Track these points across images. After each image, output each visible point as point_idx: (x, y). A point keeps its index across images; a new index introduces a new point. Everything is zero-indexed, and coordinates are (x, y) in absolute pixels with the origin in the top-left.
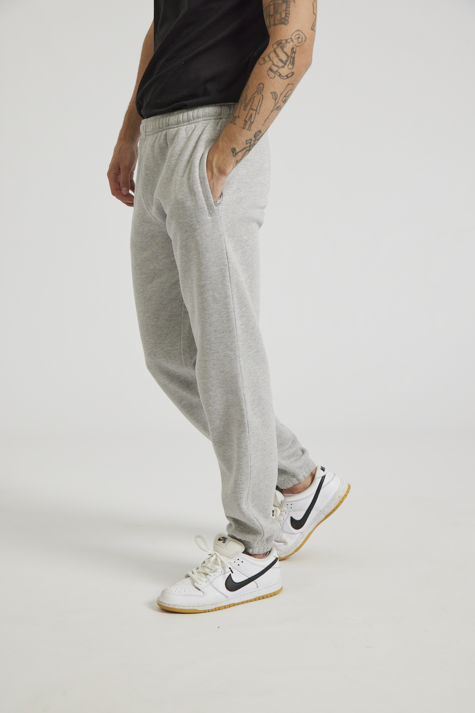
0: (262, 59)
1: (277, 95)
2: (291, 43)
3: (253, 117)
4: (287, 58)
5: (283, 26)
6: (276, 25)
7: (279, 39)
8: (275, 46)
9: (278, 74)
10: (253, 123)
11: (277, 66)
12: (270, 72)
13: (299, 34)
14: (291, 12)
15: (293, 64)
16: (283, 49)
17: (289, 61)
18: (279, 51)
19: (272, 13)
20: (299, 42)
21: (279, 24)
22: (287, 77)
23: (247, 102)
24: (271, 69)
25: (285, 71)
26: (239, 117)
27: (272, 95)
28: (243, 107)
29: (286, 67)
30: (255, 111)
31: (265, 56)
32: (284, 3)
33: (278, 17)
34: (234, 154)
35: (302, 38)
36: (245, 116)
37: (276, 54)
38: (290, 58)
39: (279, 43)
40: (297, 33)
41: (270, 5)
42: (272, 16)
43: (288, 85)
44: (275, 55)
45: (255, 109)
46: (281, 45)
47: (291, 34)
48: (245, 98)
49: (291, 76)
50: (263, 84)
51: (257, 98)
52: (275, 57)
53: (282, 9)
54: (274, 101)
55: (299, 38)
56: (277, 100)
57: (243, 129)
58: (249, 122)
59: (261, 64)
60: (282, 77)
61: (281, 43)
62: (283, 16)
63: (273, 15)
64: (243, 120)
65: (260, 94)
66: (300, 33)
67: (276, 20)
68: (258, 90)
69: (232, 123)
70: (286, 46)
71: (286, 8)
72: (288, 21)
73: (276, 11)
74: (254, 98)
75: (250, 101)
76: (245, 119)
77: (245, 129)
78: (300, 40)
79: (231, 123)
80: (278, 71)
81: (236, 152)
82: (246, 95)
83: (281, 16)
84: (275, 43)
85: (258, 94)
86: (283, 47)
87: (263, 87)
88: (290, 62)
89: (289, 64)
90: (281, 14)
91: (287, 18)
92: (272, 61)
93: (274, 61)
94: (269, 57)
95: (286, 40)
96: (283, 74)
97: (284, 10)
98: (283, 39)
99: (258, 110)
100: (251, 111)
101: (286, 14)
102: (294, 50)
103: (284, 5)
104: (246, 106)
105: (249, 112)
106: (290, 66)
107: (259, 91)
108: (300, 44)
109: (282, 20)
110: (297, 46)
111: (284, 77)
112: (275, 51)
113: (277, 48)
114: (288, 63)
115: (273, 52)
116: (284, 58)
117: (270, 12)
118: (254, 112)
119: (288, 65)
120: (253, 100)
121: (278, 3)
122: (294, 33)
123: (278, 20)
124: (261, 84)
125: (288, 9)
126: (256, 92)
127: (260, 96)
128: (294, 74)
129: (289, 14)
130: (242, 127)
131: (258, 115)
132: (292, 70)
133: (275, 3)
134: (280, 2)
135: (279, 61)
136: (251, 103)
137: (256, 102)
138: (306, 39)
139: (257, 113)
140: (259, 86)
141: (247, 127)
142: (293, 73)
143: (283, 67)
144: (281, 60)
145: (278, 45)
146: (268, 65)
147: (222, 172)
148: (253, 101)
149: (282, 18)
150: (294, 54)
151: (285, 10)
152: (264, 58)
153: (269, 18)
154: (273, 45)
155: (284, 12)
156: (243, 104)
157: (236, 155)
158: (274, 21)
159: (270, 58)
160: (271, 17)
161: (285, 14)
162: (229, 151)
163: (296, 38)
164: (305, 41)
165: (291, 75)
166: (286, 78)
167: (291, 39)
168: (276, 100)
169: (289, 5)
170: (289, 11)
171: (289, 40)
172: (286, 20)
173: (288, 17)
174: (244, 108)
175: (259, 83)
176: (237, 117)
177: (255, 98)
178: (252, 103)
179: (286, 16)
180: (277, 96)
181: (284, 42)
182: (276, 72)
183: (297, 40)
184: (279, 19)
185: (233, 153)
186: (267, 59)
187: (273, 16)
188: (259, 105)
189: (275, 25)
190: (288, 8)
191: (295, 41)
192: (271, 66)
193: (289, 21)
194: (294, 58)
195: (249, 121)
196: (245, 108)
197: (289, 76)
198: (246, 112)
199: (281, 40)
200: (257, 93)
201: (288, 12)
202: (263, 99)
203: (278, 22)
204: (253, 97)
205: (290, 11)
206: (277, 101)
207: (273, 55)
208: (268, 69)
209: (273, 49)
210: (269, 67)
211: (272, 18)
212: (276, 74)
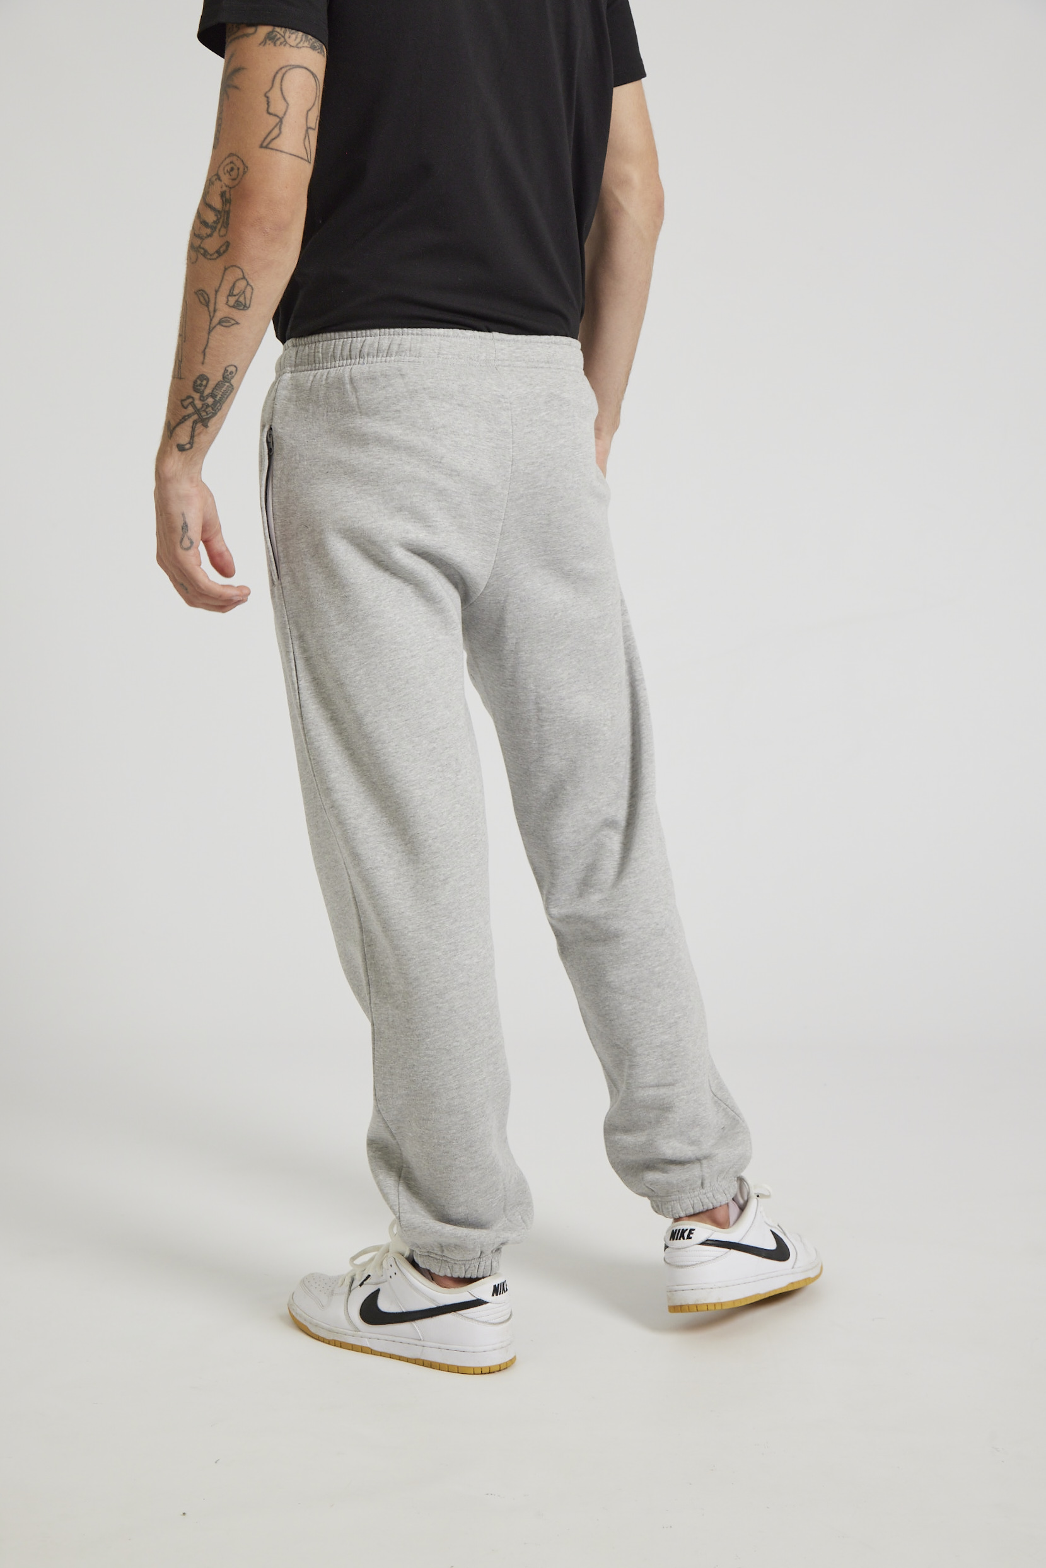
1: (207, 295)
2: (219, 181)
4: (216, 215)
9: (202, 251)
13: (232, 162)
15: (228, 226)
17: (221, 220)
20: (233, 177)
22: (219, 253)
25: (214, 243)
29: (216, 234)
35: (239, 170)
38: (222, 214)
40: (228, 160)
43: (226, 269)
47: (219, 164)
49: (224, 252)
54: (206, 308)
55: (233, 170)
60: (209, 257)
66: (234, 159)
78: (235, 174)
80: (202, 244)
88: (223, 222)
89: (221, 228)
96: (211, 250)
102: (228, 196)
106: (223, 231)
108: (236, 182)
110: (230, 188)
111: (212, 255)
114: (219, 226)
116: (211, 214)
119: (219, 231)
122: (224, 161)
128: (231, 246)
132: (227, 240)
138: (246, 170)
142: (228, 243)
143: (210, 236)
150: (228, 205)
163: (226, 170)
164: (244, 173)
165: (224, 248)
166: (217, 257)
167: (219, 173)
168: (207, 305)
171: (215, 177)
180: (209, 298)
182: (199, 247)
183: (227, 175)
191: (225, 178)
194: (229, 214)
197: (222, 250)
206: (211, 309)
212: (199, 251)
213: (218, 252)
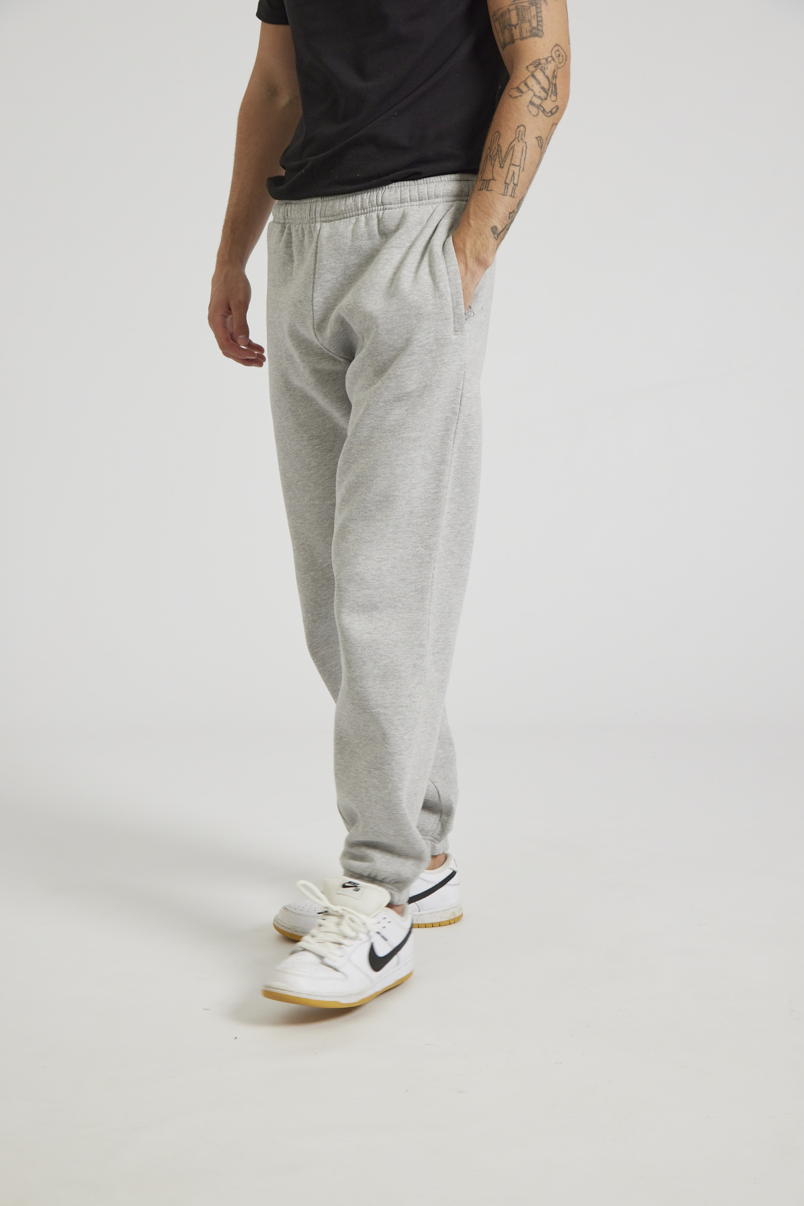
0: (516, 90)
2: (553, 62)
3: (516, 176)
4: (549, 85)
5: (537, 39)
6: (526, 38)
7: (535, 58)
8: (532, 68)
9: (542, 109)
10: (517, 185)
11: (539, 97)
12: (531, 107)
14: (544, 19)
15: (556, 94)
16: (544, 73)
17: (551, 88)
18: (539, 75)
19: (514, 20)
20: (560, 61)
21: (530, 36)
23: (503, 156)
24: (531, 103)
25: (548, 105)
26: (494, 179)
27: (538, 141)
28: (497, 164)
29: (549, 98)
30: (519, 167)
31: (520, 85)
32: (532, 6)
33: (526, 26)
34: (496, 236)
35: (563, 56)
36: (505, 177)
37: (536, 79)
38: (551, 84)
39: (537, 63)
40: (556, 49)
41: (509, 11)
42: (515, 26)
43: (553, 125)
44: (535, 81)
45: (519, 164)
46: (540, 66)
47: (550, 51)
48: (498, 150)
49: (555, 112)
50: (524, 126)
51: (519, 147)
52: (535, 84)
53: (531, 14)
54: (540, 150)
55: (559, 55)
56: (543, 148)
57: (504, 195)
58: (512, 185)
59: (516, 97)
60: (546, 114)
61: (540, 64)
62: (534, 24)
63: (517, 24)
64: (503, 182)
65: (521, 141)
66: (559, 49)
67: (524, 31)
68: (518, 135)
69: (484, 191)
70: (547, 68)
71: (537, 13)
72: (542, 31)
73: (521, 19)
74: (513, 147)
75: (507, 153)
76: (505, 181)
77: (506, 195)
78: (561, 58)
79: (481, 190)
80: (542, 105)
81: (498, 232)
82: (499, 145)
83: (531, 25)
84: (531, 64)
85: (519, 141)
86: (544, 68)
87: (525, 131)
88: (552, 91)
89: (551, 94)
90: (529, 21)
91: (540, 28)
92: (532, 90)
93: (534, 89)
94: (526, 84)
95: (546, 59)
96: (548, 110)
97: (534, 16)
98: (541, 58)
99: (522, 166)
100: (512, 168)
101: (538, 21)
102: (556, 73)
103: (533, 8)
104: (504, 161)
105: (509, 169)
106: (553, 98)
107: (520, 137)
108: (562, 65)
109: (534, 31)
110: (558, 68)
111: (548, 113)
112: (533, 76)
113: (535, 71)
114: (550, 92)
115: (530, 77)
116: (545, 83)
117: (511, 21)
118: (516, 169)
119: (551, 96)
120: (511, 152)
121: (523, 6)
122: (553, 49)
123: (527, 32)
124: (521, 126)
125: (539, 14)
126: (515, 139)
127: (522, 144)
128: (559, 109)
129: (541, 21)
130: (502, 192)
131: (524, 172)
132: (557, 103)
133: (518, 7)
134: (527, 4)
135: (541, 90)
136: (510, 156)
137: (518, 154)
138: (567, 57)
139: (521, 170)
140: (518, 130)
141: (509, 193)
142: (557, 108)
143: (546, 98)
144: (543, 88)
145: (536, 67)
146: (528, 97)
147: (483, 263)
148: (513, 153)
149: (533, 28)
150: (555, 79)
151: (536, 17)
152: (518, 89)
153: (511, 30)
154: (527, 67)
155: (534, 18)
156: (497, 160)
157: (498, 237)
158: (521, 32)
159: (528, 87)
160: (513, 28)
161: (536, 22)
162: (488, 232)
163: (556, 56)
164: (566, 60)
165: (554, 109)
166: (551, 115)
167: (552, 57)
168: (541, 148)
169: (540, 8)
170: (541, 17)
171: (550, 59)
172: (539, 30)
173: (542, 26)
174: (500, 165)
175: (518, 126)
176: (490, 180)
177: (516, 148)
178: (513, 155)
179: (538, 25)
180: (541, 143)
181: (543, 61)
182: (540, 107)
183: (557, 58)
184: (528, 29)
185: (494, 233)
186: (523, 88)
187: (517, 27)
188: (523, 158)
189: (522, 38)
190: (539, 12)
191: (556, 60)
192: (532, 98)
193: (544, 32)
194: (555, 85)
195: (512, 182)
196: (502, 165)
197: (553, 111)
198: (505, 169)
199: (539, 60)
200: (517, 139)
201: (540, 19)
202: (526, 147)
203: (529, 34)
204: (511, 148)
205: (543, 16)
207: (531, 82)
208: (529, 102)
209: (530, 74)
210: (530, 99)
211: (516, 28)
212: (540, 109)
213: (551, 112)
